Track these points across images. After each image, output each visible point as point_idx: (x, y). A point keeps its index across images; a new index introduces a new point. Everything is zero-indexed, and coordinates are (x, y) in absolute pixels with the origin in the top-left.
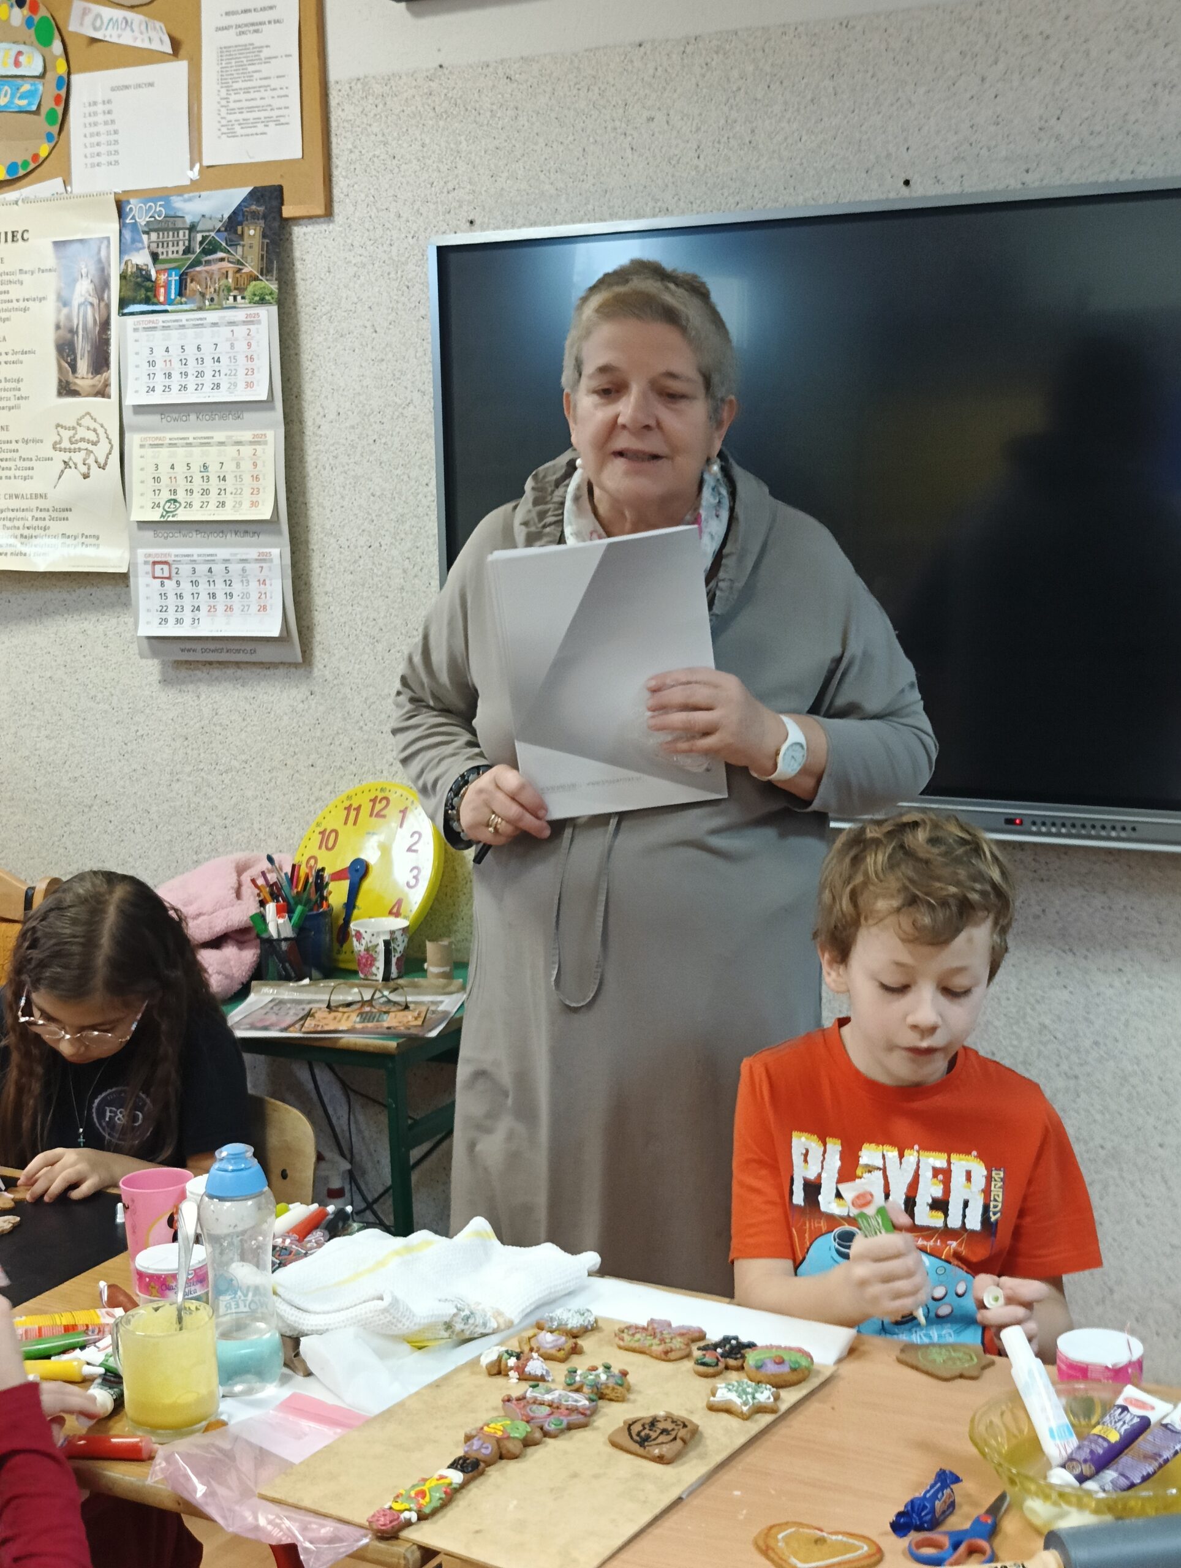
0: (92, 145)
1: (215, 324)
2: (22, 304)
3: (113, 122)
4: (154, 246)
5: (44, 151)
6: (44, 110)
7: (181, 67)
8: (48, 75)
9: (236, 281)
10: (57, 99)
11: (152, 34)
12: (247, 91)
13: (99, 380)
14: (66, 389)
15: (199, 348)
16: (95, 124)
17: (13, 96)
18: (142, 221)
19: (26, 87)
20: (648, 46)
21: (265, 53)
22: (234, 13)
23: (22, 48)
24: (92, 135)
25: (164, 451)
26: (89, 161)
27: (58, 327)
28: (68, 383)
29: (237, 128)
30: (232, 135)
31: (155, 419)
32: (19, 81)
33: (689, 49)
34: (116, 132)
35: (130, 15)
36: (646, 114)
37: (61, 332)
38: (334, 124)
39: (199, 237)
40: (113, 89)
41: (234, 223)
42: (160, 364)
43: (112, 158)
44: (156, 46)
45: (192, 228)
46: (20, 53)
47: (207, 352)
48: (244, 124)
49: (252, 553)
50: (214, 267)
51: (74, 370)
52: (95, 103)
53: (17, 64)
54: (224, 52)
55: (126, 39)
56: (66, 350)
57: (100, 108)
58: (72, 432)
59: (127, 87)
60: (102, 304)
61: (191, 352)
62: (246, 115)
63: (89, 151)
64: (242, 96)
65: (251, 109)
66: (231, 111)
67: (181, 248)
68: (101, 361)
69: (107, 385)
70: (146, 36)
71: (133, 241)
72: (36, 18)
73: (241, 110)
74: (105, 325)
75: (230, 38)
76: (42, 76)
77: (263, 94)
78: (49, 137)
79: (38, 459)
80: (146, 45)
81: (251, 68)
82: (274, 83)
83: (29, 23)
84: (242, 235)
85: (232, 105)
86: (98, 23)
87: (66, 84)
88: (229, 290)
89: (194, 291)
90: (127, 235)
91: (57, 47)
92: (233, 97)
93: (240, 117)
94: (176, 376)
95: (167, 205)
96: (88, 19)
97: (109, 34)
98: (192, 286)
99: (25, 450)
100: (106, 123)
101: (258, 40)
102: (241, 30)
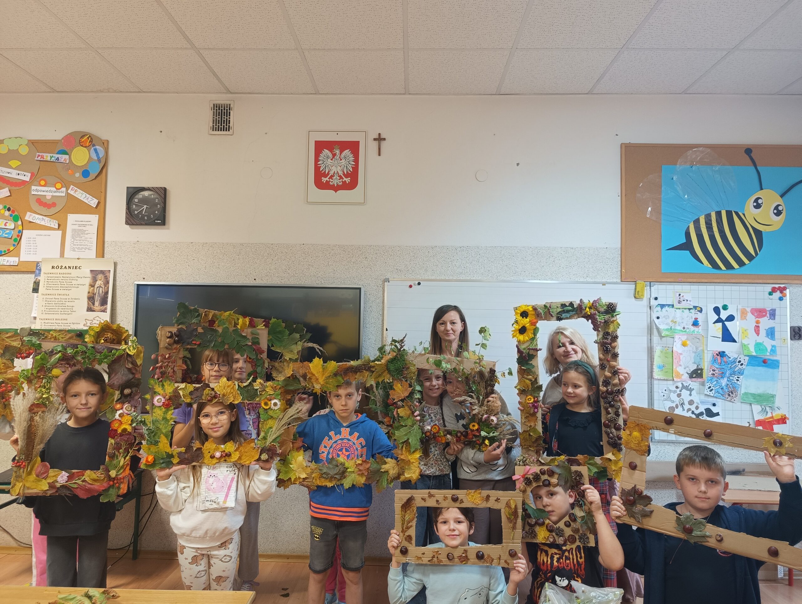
0: (28, 249)
3: (36, 243)
5: (12, 248)
6: (13, 238)
7: (60, 233)
8: (15, 229)
10: (18, 236)
11: (52, 223)
12: (80, 240)
16: (30, 243)
17: (3, 233)
19: (8, 231)
20: (193, 244)
21: (87, 232)
22: (79, 221)
23: (7, 221)
24: (28, 246)
26: (27, 253)
29: (76, 250)
32: (5, 230)
33: (204, 245)
34: (36, 246)
35: (44, 218)
36: (193, 258)
38: (105, 251)
40: (37, 235)
43: (35, 253)
44: (52, 226)
46: (7, 223)
48: (78, 249)
52: (30, 238)
53: (5, 225)
54: (74, 230)
55: (43, 223)
57: (32, 239)
59: (41, 235)
62: (79, 246)
63: (27, 250)
64: (78, 242)
65: (81, 245)
66: (75, 245)
70: (49, 223)
71: (39, 273)
72: (14, 215)
73: (77, 245)
75: (76, 227)
76: (14, 229)
77: (85, 242)
78: (14, 245)
80: (49, 225)
81: (82, 235)
82: (88, 240)
83: (11, 215)
85: (75, 243)
86: (34, 218)
87: (21, 232)
90: (37, 272)
91: (20, 223)
93: (77, 247)
96: (31, 217)
97: (38, 222)
100: (33, 243)
101: (84, 229)
102: (80, 226)
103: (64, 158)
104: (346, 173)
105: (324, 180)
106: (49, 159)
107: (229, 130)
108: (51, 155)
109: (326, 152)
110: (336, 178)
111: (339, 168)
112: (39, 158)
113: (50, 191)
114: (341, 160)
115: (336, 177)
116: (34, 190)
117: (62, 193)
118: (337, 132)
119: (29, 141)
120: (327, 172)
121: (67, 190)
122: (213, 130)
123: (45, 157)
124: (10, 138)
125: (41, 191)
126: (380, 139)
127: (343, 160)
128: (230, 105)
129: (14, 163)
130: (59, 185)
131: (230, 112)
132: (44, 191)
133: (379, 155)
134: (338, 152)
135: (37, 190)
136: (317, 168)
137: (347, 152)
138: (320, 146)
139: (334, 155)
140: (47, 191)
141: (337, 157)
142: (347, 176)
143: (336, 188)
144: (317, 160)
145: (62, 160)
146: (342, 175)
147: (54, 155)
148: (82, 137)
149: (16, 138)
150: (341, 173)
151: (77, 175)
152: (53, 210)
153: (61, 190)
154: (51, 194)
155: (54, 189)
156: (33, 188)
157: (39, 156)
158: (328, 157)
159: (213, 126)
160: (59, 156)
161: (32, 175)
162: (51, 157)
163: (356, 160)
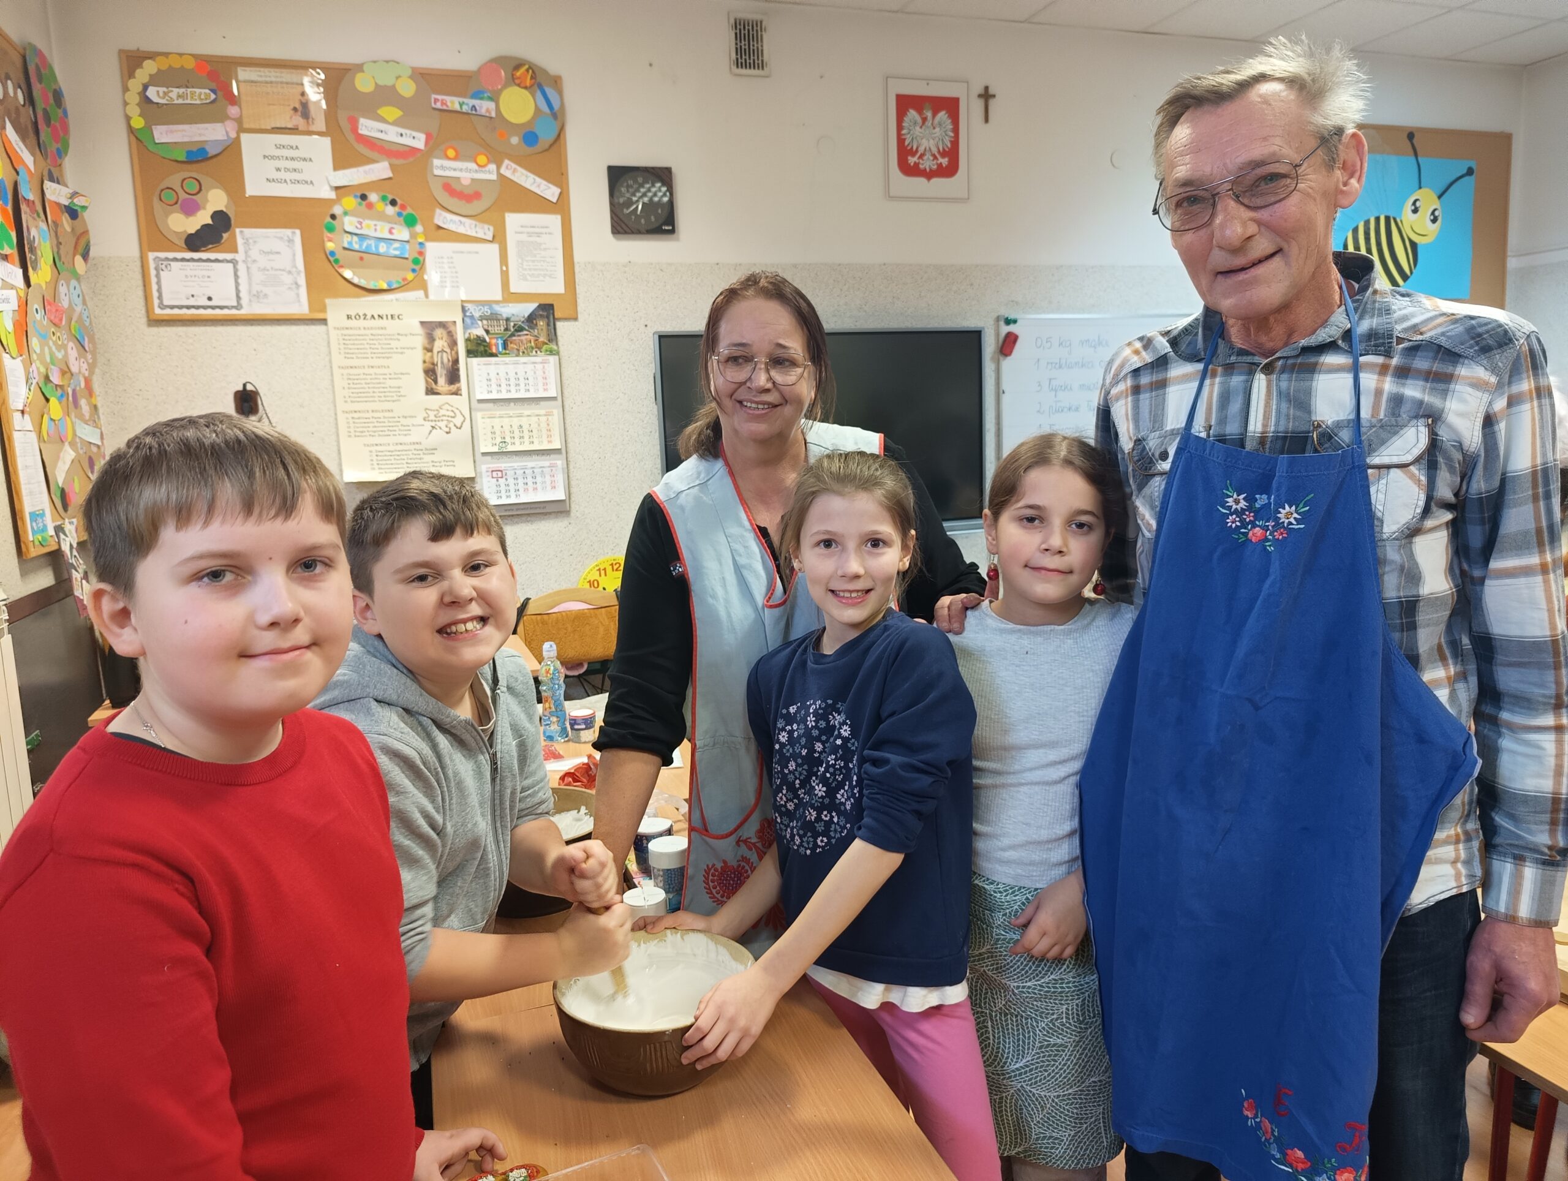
0: (441, 277)
1: (525, 363)
2: (399, 350)
4: (486, 327)
5: (410, 277)
6: (409, 258)
7: (495, 247)
8: (412, 241)
9: (536, 344)
10: (418, 253)
11: (478, 229)
12: (533, 261)
13: (453, 388)
14: (430, 391)
15: (516, 373)
16: (442, 268)
17: (389, 248)
18: (477, 315)
19: (397, 245)
20: (720, 266)
21: (543, 246)
22: (526, 227)
23: (393, 226)
24: (440, 272)
25: (497, 420)
26: (440, 284)
27: (424, 362)
28: (432, 389)
29: (528, 277)
30: (525, 279)
31: (491, 405)
32: (393, 242)
35: (463, 219)
37: (426, 365)
38: (578, 280)
39: (512, 324)
40: (454, 252)
41: (531, 319)
42: (494, 381)
44: (481, 235)
45: (508, 320)
46: (392, 228)
47: (521, 375)
48: (532, 275)
49: (547, 464)
50: (523, 338)
51: (436, 382)
52: (442, 258)
53: (391, 232)
54: (520, 243)
55: (461, 230)
56: (430, 372)
57: (445, 260)
58: (436, 412)
59: (462, 252)
60: (453, 352)
61: (512, 375)
64: (531, 263)
65: (535, 270)
66: (527, 269)
67: (502, 329)
68: (453, 377)
69: (459, 389)
71: (472, 324)
72: (405, 213)
73: (530, 269)
74: (456, 361)
75: (524, 237)
76: (408, 241)
77: (541, 264)
78: (414, 270)
79: (413, 425)
80: (475, 234)
81: (535, 252)
82: (548, 260)
83: (399, 214)
84: (536, 325)
85: (525, 267)
86: (448, 222)
87: (422, 247)
88: (533, 348)
89: (513, 348)
90: (468, 320)
91: (420, 228)
92: (525, 263)
93: (530, 272)
94: (504, 386)
95: (491, 308)
96: (443, 219)
97: (452, 227)
98: (510, 346)
99: (404, 421)
100: (450, 268)
101: (538, 240)
102: (530, 234)
103: (485, 106)
104: (941, 149)
105: (912, 160)
106: (457, 107)
107: (763, 68)
108: (461, 100)
109: (912, 114)
110: (928, 159)
111: (932, 141)
112: (438, 105)
113: (468, 170)
114: (934, 128)
115: (928, 156)
116: (438, 167)
117: (490, 173)
118: (928, 80)
119: (414, 69)
120: (914, 148)
121: (498, 168)
122: (738, 67)
123: (449, 104)
124: (375, 62)
125: (450, 169)
126: (986, 96)
127: (937, 129)
128: (761, 22)
129: (391, 113)
130: (482, 159)
131: (762, 36)
132: (455, 170)
133: (987, 120)
134: (929, 114)
135: (442, 168)
136: (901, 141)
137: (942, 115)
138: (905, 103)
139: (924, 120)
140: (461, 170)
141: (929, 123)
142: (944, 154)
143: (929, 175)
144: (900, 127)
145: (483, 112)
146: (936, 154)
147: (466, 100)
148: (518, 67)
149: (387, 62)
150: (935, 150)
151: (515, 140)
152: (477, 206)
153: (487, 169)
154: (469, 175)
155: (473, 166)
156: (437, 162)
157: (436, 100)
158: (915, 123)
159: (737, 59)
160: (476, 102)
161: (429, 137)
162: (461, 105)
163: (956, 130)
